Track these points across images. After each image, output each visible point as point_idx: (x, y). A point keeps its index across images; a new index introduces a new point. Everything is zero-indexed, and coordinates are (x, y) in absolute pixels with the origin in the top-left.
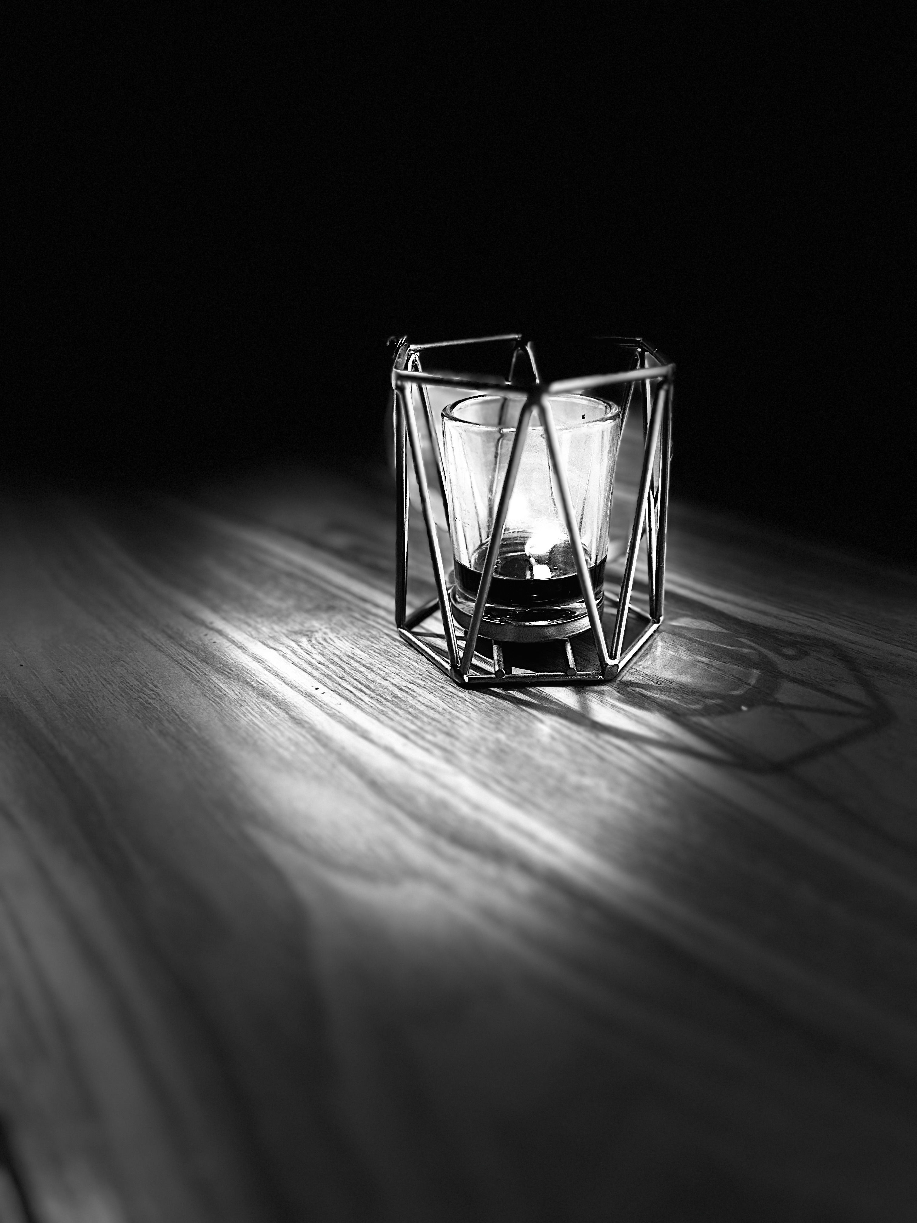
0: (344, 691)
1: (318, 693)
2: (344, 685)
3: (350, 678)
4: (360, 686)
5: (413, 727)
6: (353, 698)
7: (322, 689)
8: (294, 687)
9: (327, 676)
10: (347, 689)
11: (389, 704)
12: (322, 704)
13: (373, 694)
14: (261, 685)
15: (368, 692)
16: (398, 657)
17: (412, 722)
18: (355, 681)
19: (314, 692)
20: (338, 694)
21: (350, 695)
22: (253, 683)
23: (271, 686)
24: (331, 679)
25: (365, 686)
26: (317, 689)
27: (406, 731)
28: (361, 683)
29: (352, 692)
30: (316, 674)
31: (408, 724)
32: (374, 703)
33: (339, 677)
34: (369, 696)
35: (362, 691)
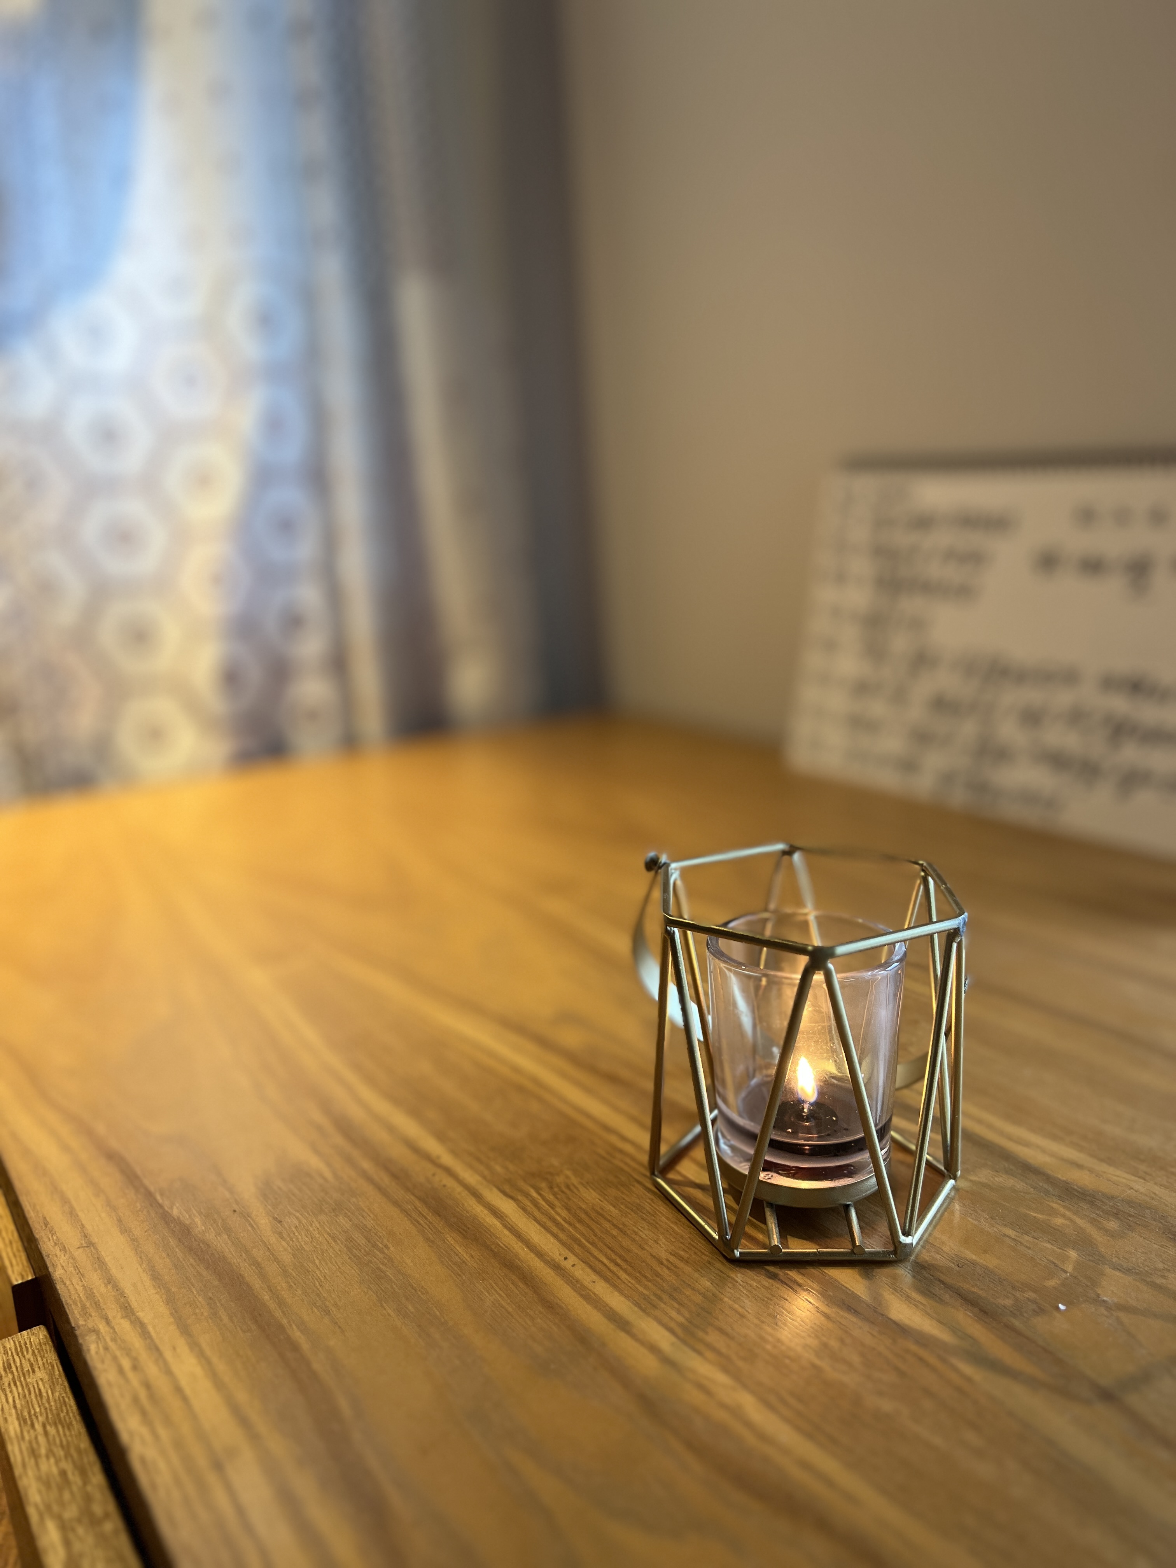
0: (597, 1263)
1: (567, 1265)
2: (595, 1254)
3: (602, 1245)
4: (614, 1257)
5: (681, 1319)
6: (609, 1274)
7: (573, 1259)
8: (540, 1254)
9: (575, 1240)
10: (600, 1261)
11: (649, 1284)
12: (574, 1281)
13: (630, 1269)
14: (503, 1251)
15: (625, 1266)
16: (653, 1216)
17: (679, 1312)
18: (607, 1249)
19: (565, 1264)
20: (591, 1267)
21: (604, 1268)
22: (493, 1247)
23: (514, 1251)
24: (580, 1244)
25: (620, 1256)
26: (566, 1259)
27: (672, 1325)
28: (614, 1252)
29: (605, 1265)
30: (562, 1236)
31: (674, 1314)
32: (633, 1282)
33: (589, 1242)
34: (625, 1271)
35: (617, 1265)
